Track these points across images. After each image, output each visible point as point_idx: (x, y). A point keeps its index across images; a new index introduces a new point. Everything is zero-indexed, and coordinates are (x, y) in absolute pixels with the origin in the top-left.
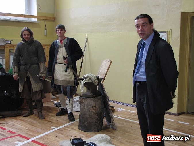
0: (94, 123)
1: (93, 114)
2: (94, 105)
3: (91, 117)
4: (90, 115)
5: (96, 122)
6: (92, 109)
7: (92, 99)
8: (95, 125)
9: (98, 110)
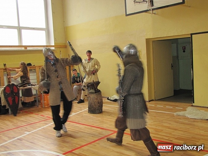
1: (96, 103)
2: (96, 98)
3: (95, 105)
5: (98, 108)
6: (96, 100)
7: (95, 94)
8: (98, 109)
9: (99, 100)
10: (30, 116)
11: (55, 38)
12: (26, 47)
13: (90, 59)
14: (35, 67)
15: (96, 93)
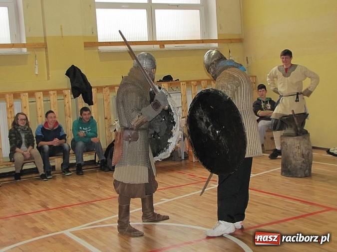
0: (300, 166)
1: (297, 155)
2: (298, 145)
3: (295, 160)
4: (294, 157)
5: (302, 165)
6: (296, 150)
7: (296, 137)
8: (301, 168)
9: (304, 150)
10: (170, 176)
11: (220, 25)
12: (162, 43)
13: (288, 69)
14: (180, 83)
15: (297, 135)
